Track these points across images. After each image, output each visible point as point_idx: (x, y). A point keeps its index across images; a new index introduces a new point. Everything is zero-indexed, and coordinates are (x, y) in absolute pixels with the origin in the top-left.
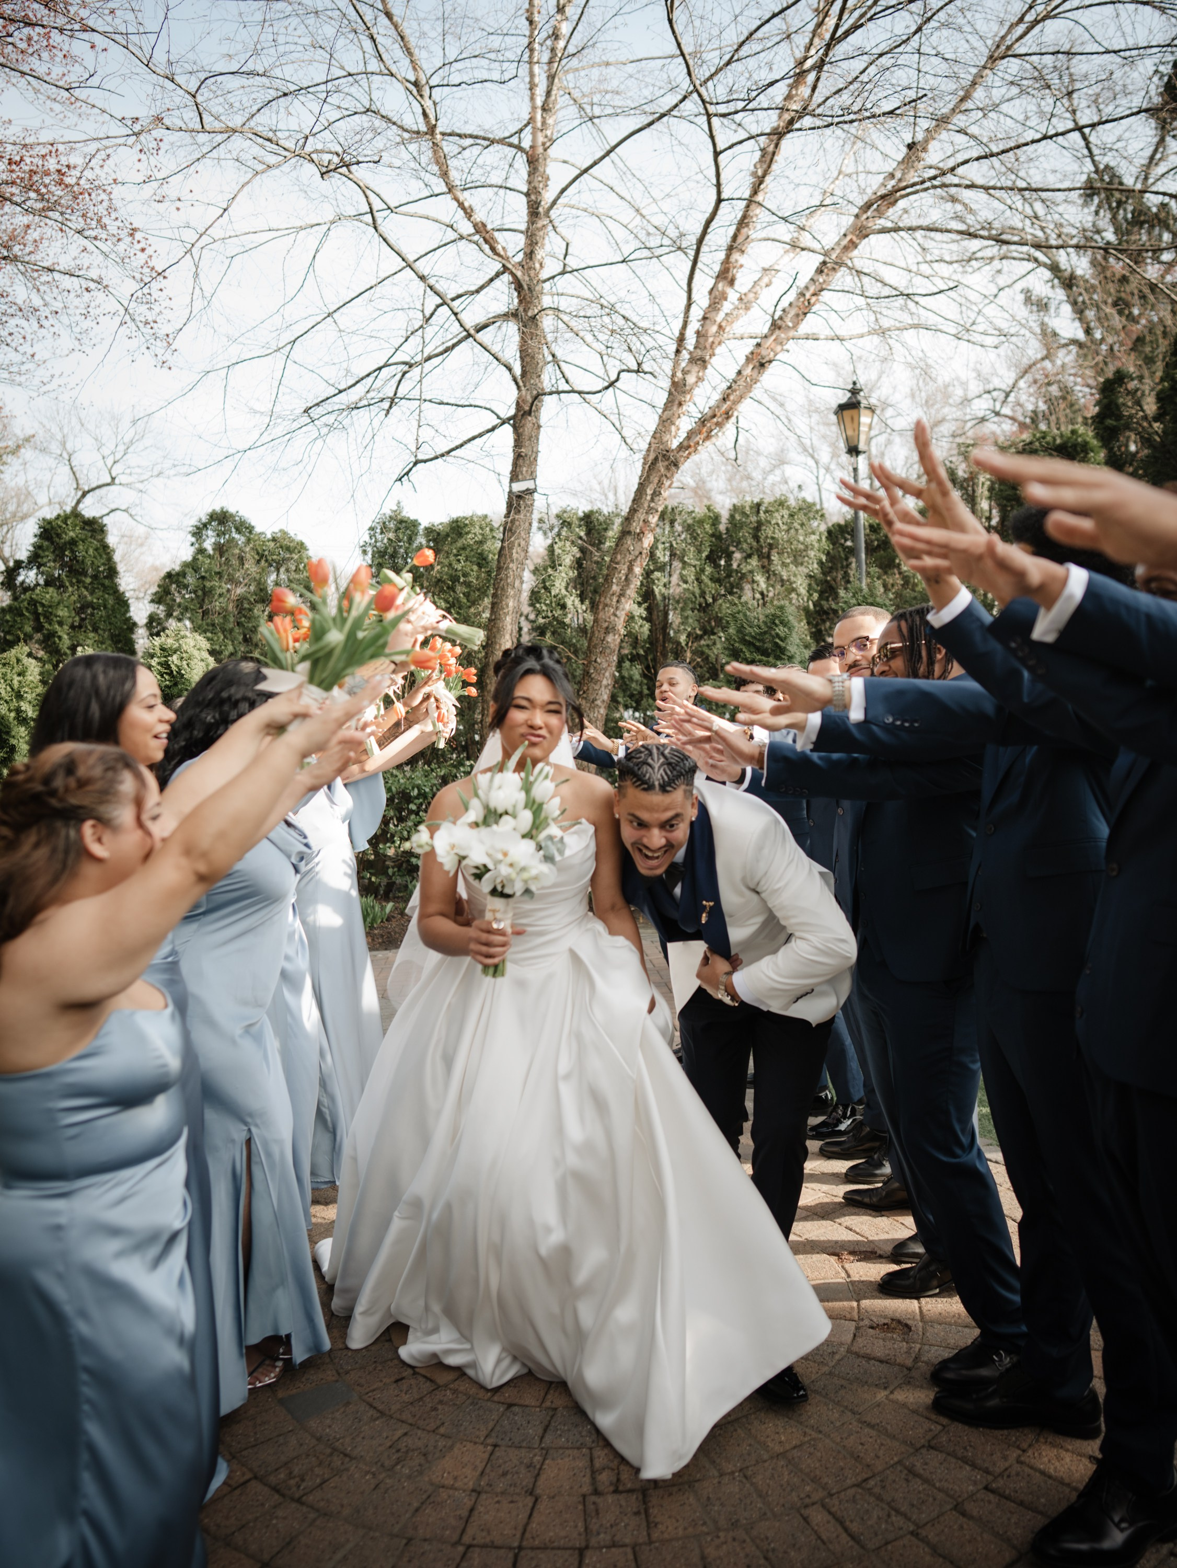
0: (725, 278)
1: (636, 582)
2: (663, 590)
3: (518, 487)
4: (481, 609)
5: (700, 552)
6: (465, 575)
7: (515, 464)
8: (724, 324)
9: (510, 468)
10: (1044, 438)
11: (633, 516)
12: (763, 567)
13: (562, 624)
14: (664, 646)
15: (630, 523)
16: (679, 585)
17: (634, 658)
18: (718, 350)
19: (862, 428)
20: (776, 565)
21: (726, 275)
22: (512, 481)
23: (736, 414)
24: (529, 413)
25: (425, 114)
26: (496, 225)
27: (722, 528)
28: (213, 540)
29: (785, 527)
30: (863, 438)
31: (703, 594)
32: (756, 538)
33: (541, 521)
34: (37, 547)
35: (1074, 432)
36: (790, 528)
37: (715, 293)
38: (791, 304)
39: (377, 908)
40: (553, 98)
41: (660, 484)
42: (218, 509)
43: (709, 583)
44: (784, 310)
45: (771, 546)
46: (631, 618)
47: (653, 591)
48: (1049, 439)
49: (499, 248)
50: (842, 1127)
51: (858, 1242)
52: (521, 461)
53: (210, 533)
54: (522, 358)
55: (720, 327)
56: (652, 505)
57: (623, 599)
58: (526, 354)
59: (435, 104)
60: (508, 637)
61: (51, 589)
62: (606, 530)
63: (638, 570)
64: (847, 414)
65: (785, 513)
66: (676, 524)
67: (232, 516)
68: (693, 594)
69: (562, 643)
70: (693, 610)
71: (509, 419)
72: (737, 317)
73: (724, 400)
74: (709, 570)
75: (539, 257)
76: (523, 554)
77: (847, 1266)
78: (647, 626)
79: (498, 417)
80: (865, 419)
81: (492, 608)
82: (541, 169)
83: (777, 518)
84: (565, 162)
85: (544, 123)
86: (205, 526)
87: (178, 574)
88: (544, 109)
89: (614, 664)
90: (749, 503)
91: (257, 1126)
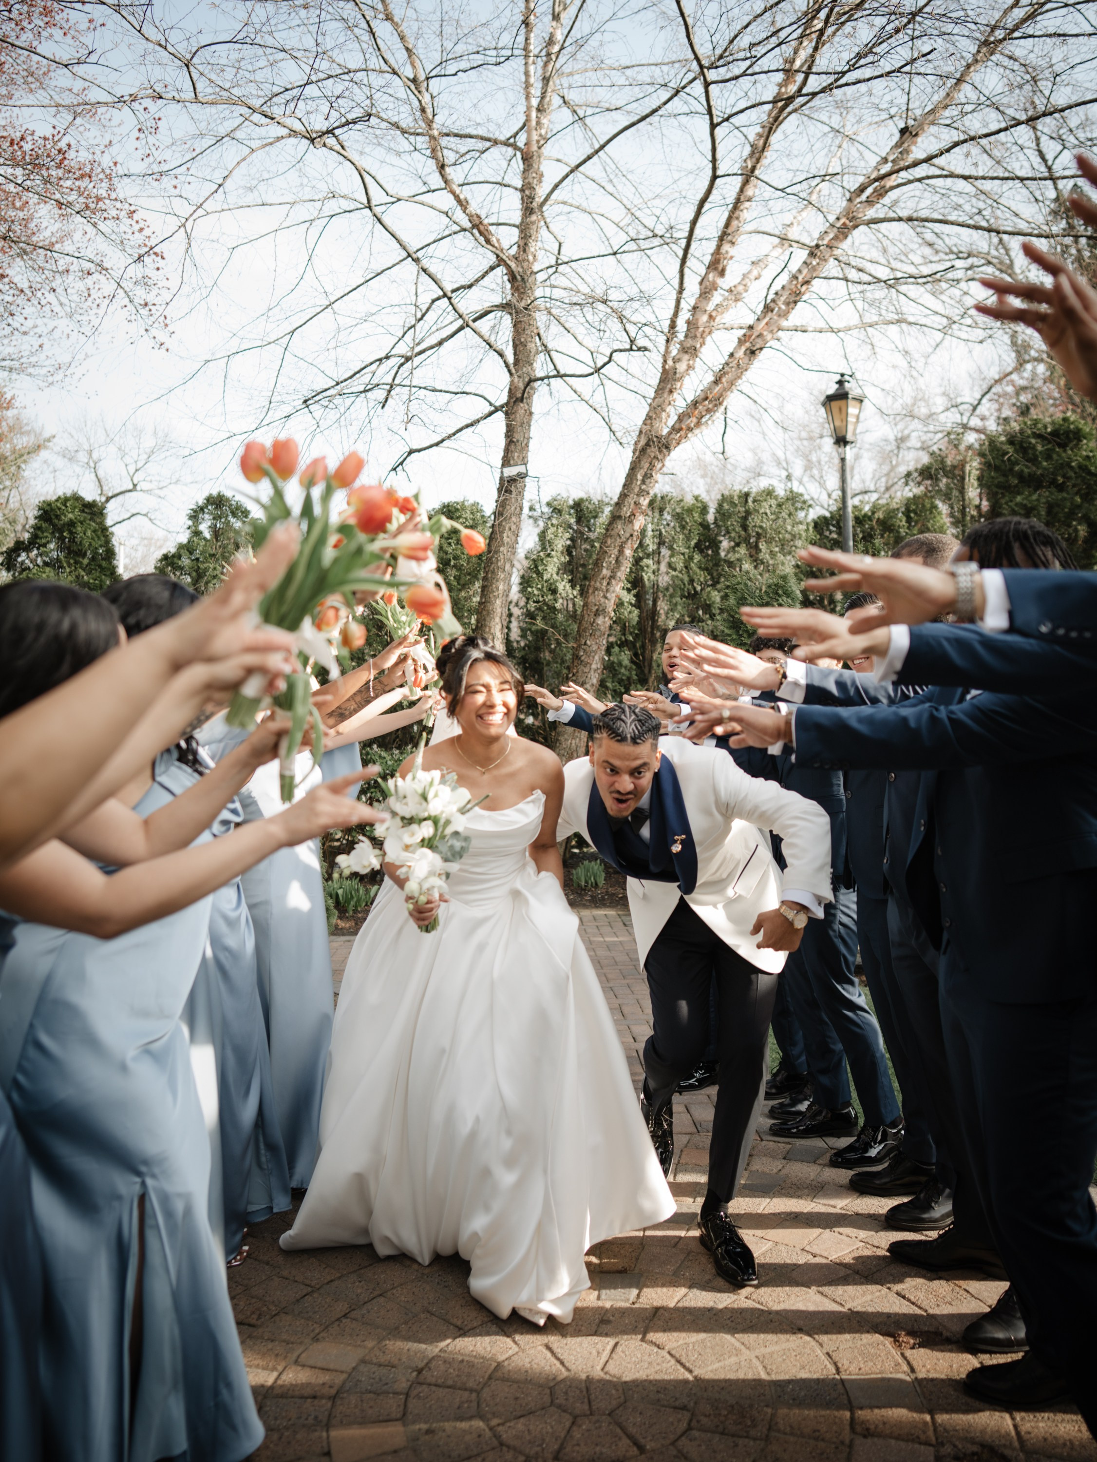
0: (716, 269)
1: (626, 567)
2: (652, 577)
3: (510, 472)
4: (471, 593)
5: (688, 538)
6: (455, 558)
7: (507, 450)
8: (714, 314)
9: (502, 454)
10: (1035, 425)
11: (623, 501)
12: (751, 556)
13: (553, 609)
14: (653, 634)
15: (620, 508)
16: (667, 573)
17: (622, 644)
18: (708, 339)
19: (849, 419)
20: (764, 555)
21: (716, 265)
22: (503, 466)
23: (725, 404)
24: (521, 400)
25: (423, 110)
26: (493, 219)
27: (710, 518)
28: (209, 524)
29: (773, 517)
30: (850, 428)
31: (692, 581)
32: (745, 527)
33: (531, 509)
34: (37, 528)
35: (1065, 420)
36: (778, 518)
37: (706, 283)
38: (783, 288)
39: (362, 891)
40: (548, 99)
41: (652, 466)
42: (215, 493)
43: (698, 571)
44: (776, 294)
45: (759, 536)
46: (620, 604)
47: (642, 578)
48: (1040, 426)
49: (494, 240)
50: (873, 1153)
51: (916, 1317)
52: (512, 447)
53: (207, 516)
54: (515, 346)
55: (711, 316)
56: (643, 487)
57: (613, 582)
58: (518, 345)
59: (432, 97)
60: (497, 620)
61: (47, 569)
62: (595, 517)
63: (628, 552)
64: (835, 404)
65: (773, 502)
66: (665, 513)
67: (228, 500)
68: (682, 580)
69: (553, 627)
70: (682, 597)
71: (502, 406)
72: (727, 308)
73: (716, 382)
74: (697, 557)
75: (532, 249)
76: (513, 538)
77: (908, 1353)
78: (636, 612)
79: (491, 404)
80: (853, 410)
81: (483, 591)
82: (535, 166)
83: (765, 508)
84: (558, 160)
85: (538, 123)
86: (202, 509)
87: (173, 556)
88: (538, 110)
89: (604, 648)
90: (737, 492)
91: (154, 1176)
